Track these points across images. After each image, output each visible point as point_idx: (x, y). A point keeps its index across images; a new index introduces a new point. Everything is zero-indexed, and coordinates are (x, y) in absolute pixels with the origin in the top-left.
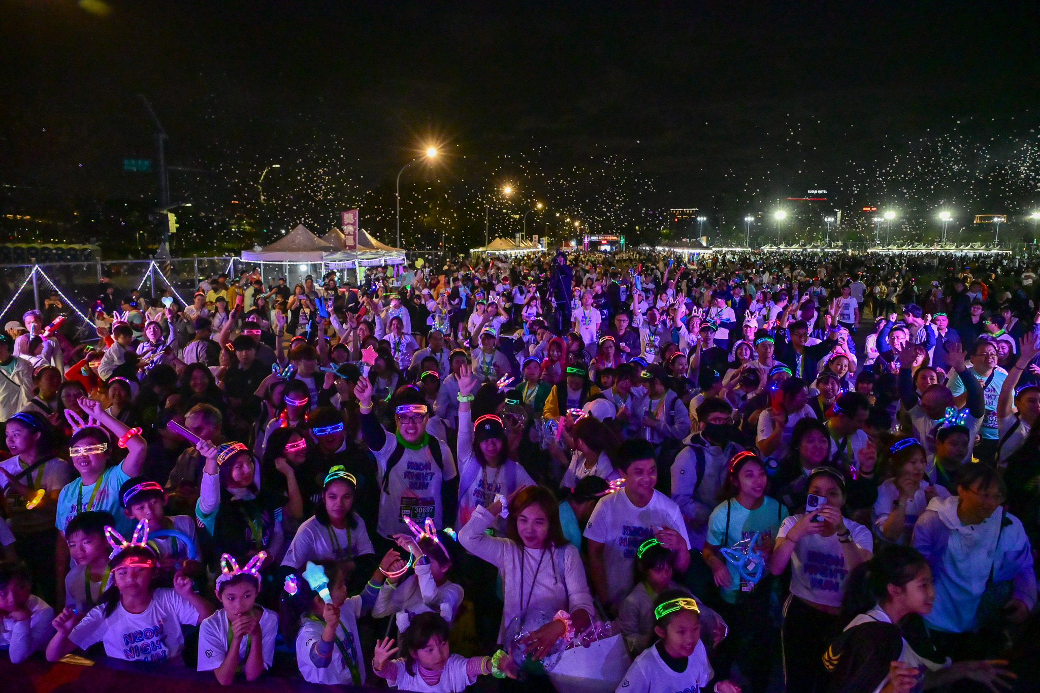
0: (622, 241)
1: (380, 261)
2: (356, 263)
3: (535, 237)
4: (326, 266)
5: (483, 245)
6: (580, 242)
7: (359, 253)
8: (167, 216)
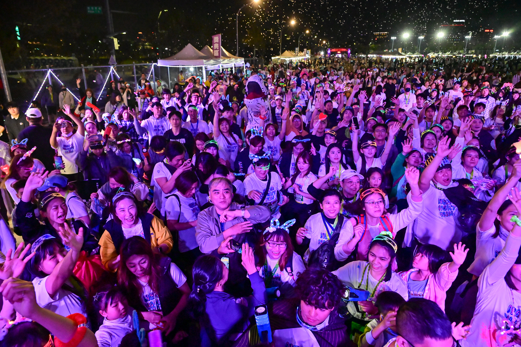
0: (349, 51)
1: (232, 65)
2: (220, 66)
3: (305, 50)
4: (205, 68)
5: (279, 55)
6: (326, 53)
7: (222, 60)
8: (113, 40)
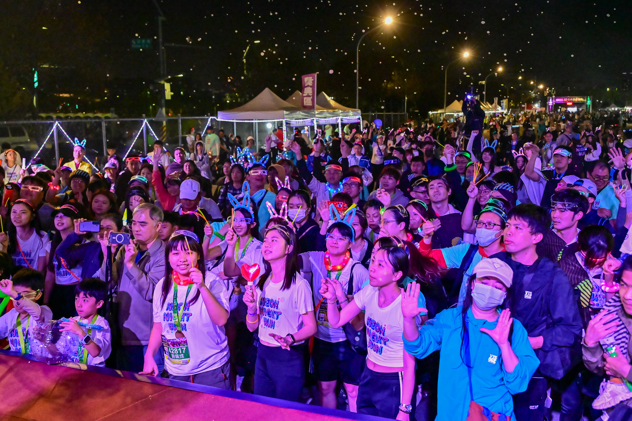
0: (589, 102)
1: (337, 120)
2: (315, 122)
3: (496, 100)
4: (287, 123)
5: (441, 107)
6: (544, 104)
7: (317, 112)
8: (164, 85)
